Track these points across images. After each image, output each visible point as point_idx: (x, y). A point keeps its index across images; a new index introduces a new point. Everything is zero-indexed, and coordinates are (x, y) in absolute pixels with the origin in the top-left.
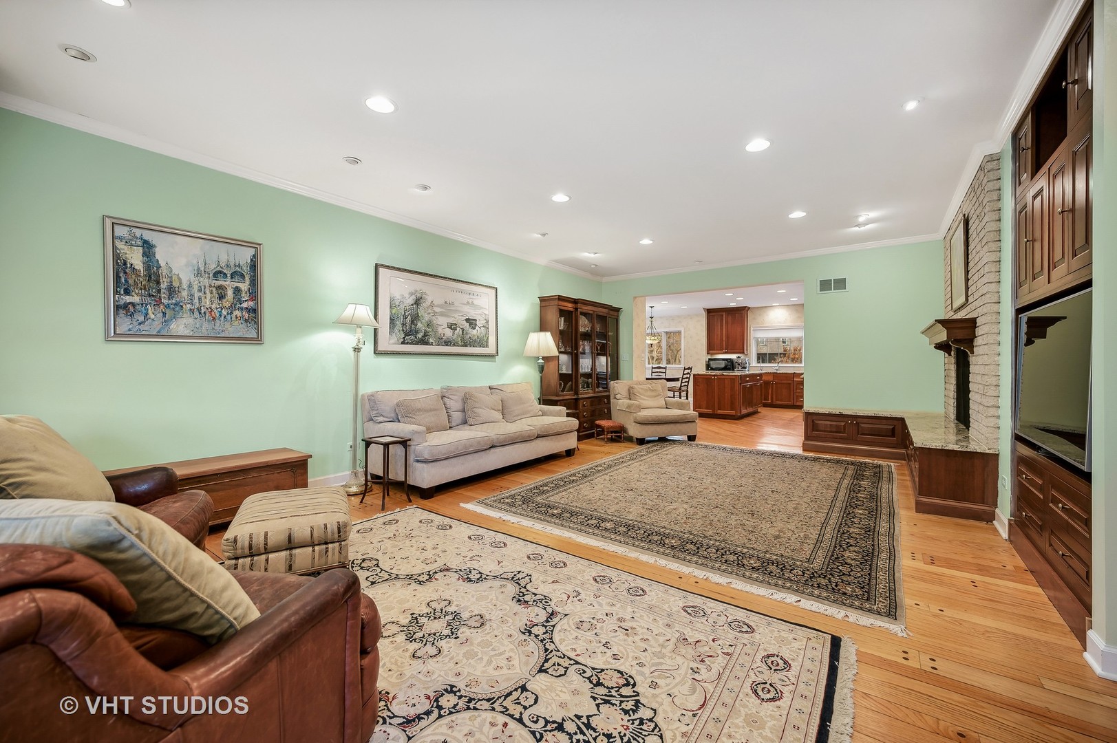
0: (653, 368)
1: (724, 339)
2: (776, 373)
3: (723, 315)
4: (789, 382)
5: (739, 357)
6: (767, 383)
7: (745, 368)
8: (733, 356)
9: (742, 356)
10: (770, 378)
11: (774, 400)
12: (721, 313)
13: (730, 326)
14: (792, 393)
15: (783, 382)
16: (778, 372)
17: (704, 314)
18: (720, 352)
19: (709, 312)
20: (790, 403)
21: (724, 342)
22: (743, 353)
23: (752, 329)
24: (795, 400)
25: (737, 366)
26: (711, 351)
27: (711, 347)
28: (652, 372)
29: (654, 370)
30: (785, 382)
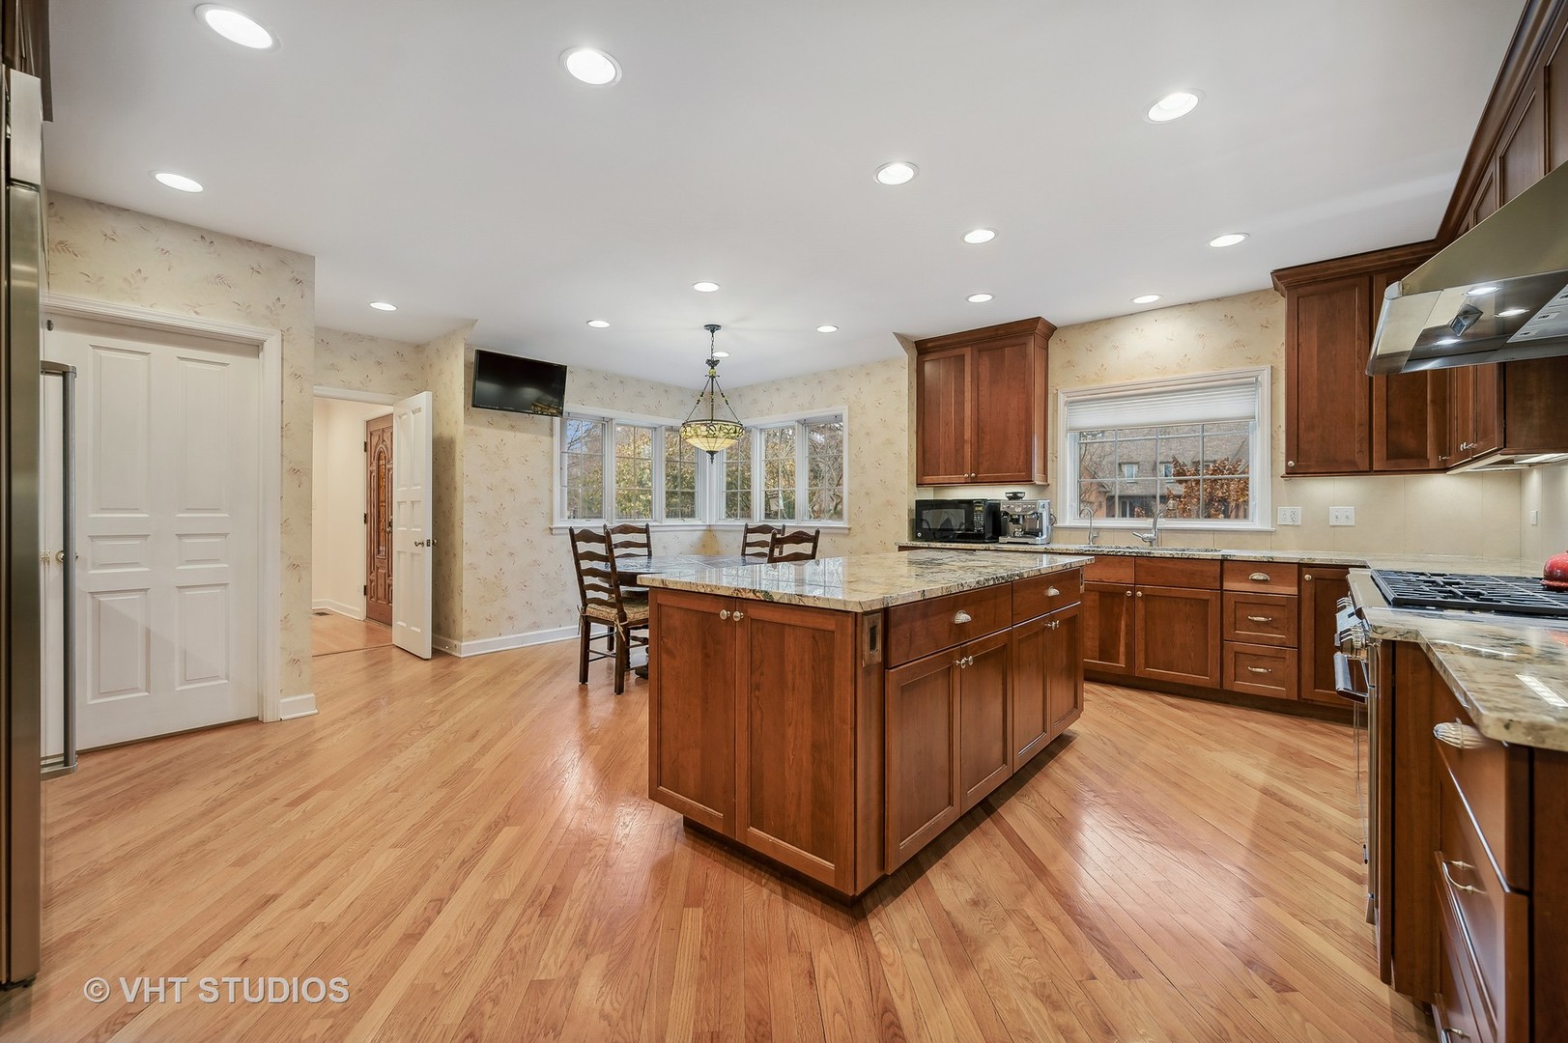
0: (748, 531)
1: (967, 435)
2: (1149, 558)
3: (962, 357)
4: (1204, 594)
5: (1015, 497)
6: (1110, 597)
7: (1035, 533)
8: (998, 494)
9: (1027, 493)
10: (1125, 575)
11: (1140, 659)
12: (957, 352)
13: (984, 390)
14: (1213, 642)
15: (1176, 592)
16: (1157, 553)
17: (904, 358)
18: (954, 478)
19: (924, 349)
20: (1203, 680)
21: (968, 449)
22: (1028, 480)
23: (1062, 399)
24: (1230, 670)
25: (1012, 526)
26: (928, 479)
27: (926, 467)
28: (746, 544)
29: (753, 538)
30: (1185, 592)
